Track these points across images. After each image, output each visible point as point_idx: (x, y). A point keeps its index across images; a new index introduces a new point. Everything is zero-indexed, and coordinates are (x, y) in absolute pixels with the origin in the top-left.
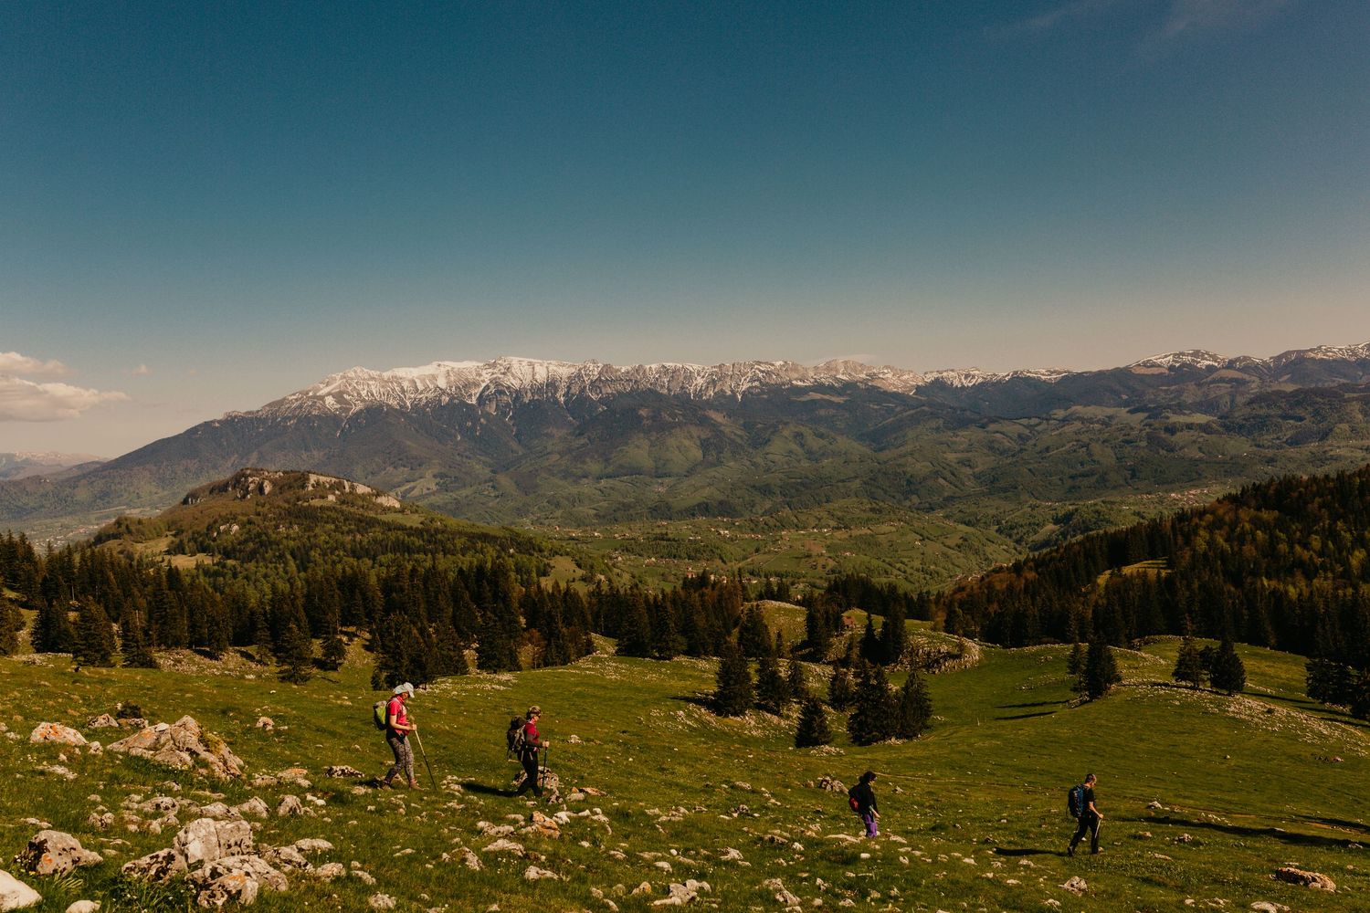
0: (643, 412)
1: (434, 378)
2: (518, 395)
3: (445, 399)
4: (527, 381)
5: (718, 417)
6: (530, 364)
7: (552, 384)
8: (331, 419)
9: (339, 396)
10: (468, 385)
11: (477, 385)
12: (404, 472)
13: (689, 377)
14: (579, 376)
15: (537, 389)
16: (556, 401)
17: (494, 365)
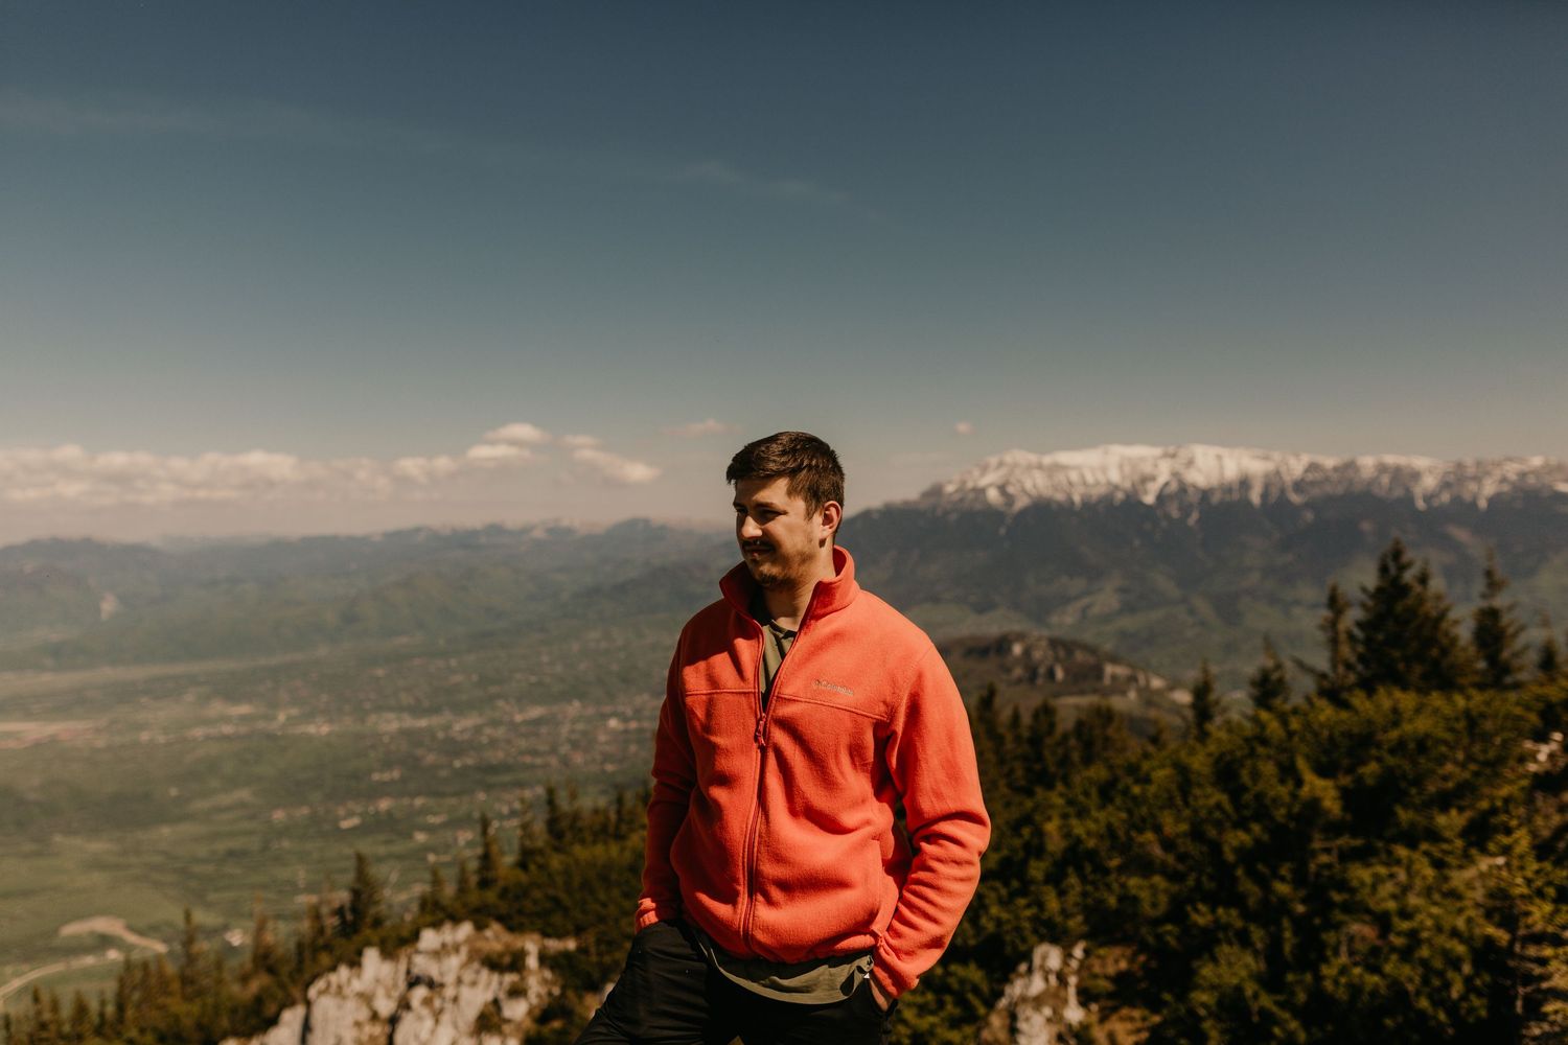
0: (1366, 526)
1: (1104, 469)
2: (1205, 494)
3: (1120, 496)
4: (1214, 481)
5: (1461, 534)
6: (1219, 458)
7: (1245, 483)
8: (993, 515)
9: (1002, 489)
10: (1146, 479)
11: (1153, 478)
12: (1078, 584)
13: (1416, 476)
14: (1278, 473)
15: (1227, 489)
16: (1248, 503)
17: (1173, 456)
